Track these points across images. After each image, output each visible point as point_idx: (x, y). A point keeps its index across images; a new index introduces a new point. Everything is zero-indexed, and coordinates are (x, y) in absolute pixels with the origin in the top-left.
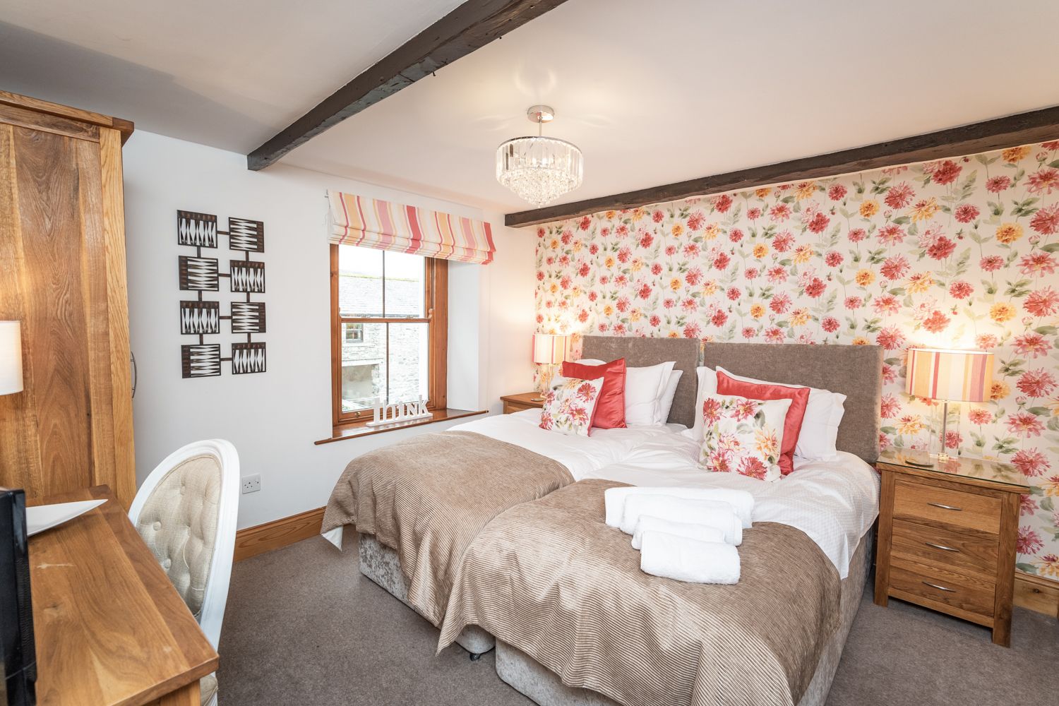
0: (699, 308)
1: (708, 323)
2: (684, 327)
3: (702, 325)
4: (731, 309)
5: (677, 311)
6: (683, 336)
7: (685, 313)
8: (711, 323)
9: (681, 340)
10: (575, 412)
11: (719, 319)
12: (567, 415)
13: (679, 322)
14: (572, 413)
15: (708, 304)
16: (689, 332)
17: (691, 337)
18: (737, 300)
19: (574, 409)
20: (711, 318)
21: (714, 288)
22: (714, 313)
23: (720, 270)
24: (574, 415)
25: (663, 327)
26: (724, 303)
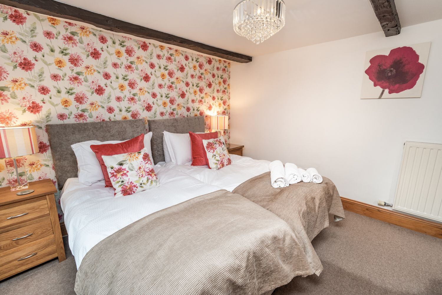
0: (138, 102)
1: (144, 110)
2: (131, 113)
3: (141, 111)
4: (154, 103)
5: (124, 104)
6: (131, 118)
7: (130, 105)
8: (145, 110)
9: (130, 121)
10: (150, 173)
11: (149, 108)
12: (146, 177)
13: (127, 110)
14: (149, 174)
15: (142, 100)
16: (134, 116)
17: (135, 118)
18: (156, 99)
19: (149, 171)
20: (145, 108)
21: (144, 91)
22: (146, 105)
23: (147, 82)
24: (151, 175)
25: (117, 114)
26: (151, 100)
